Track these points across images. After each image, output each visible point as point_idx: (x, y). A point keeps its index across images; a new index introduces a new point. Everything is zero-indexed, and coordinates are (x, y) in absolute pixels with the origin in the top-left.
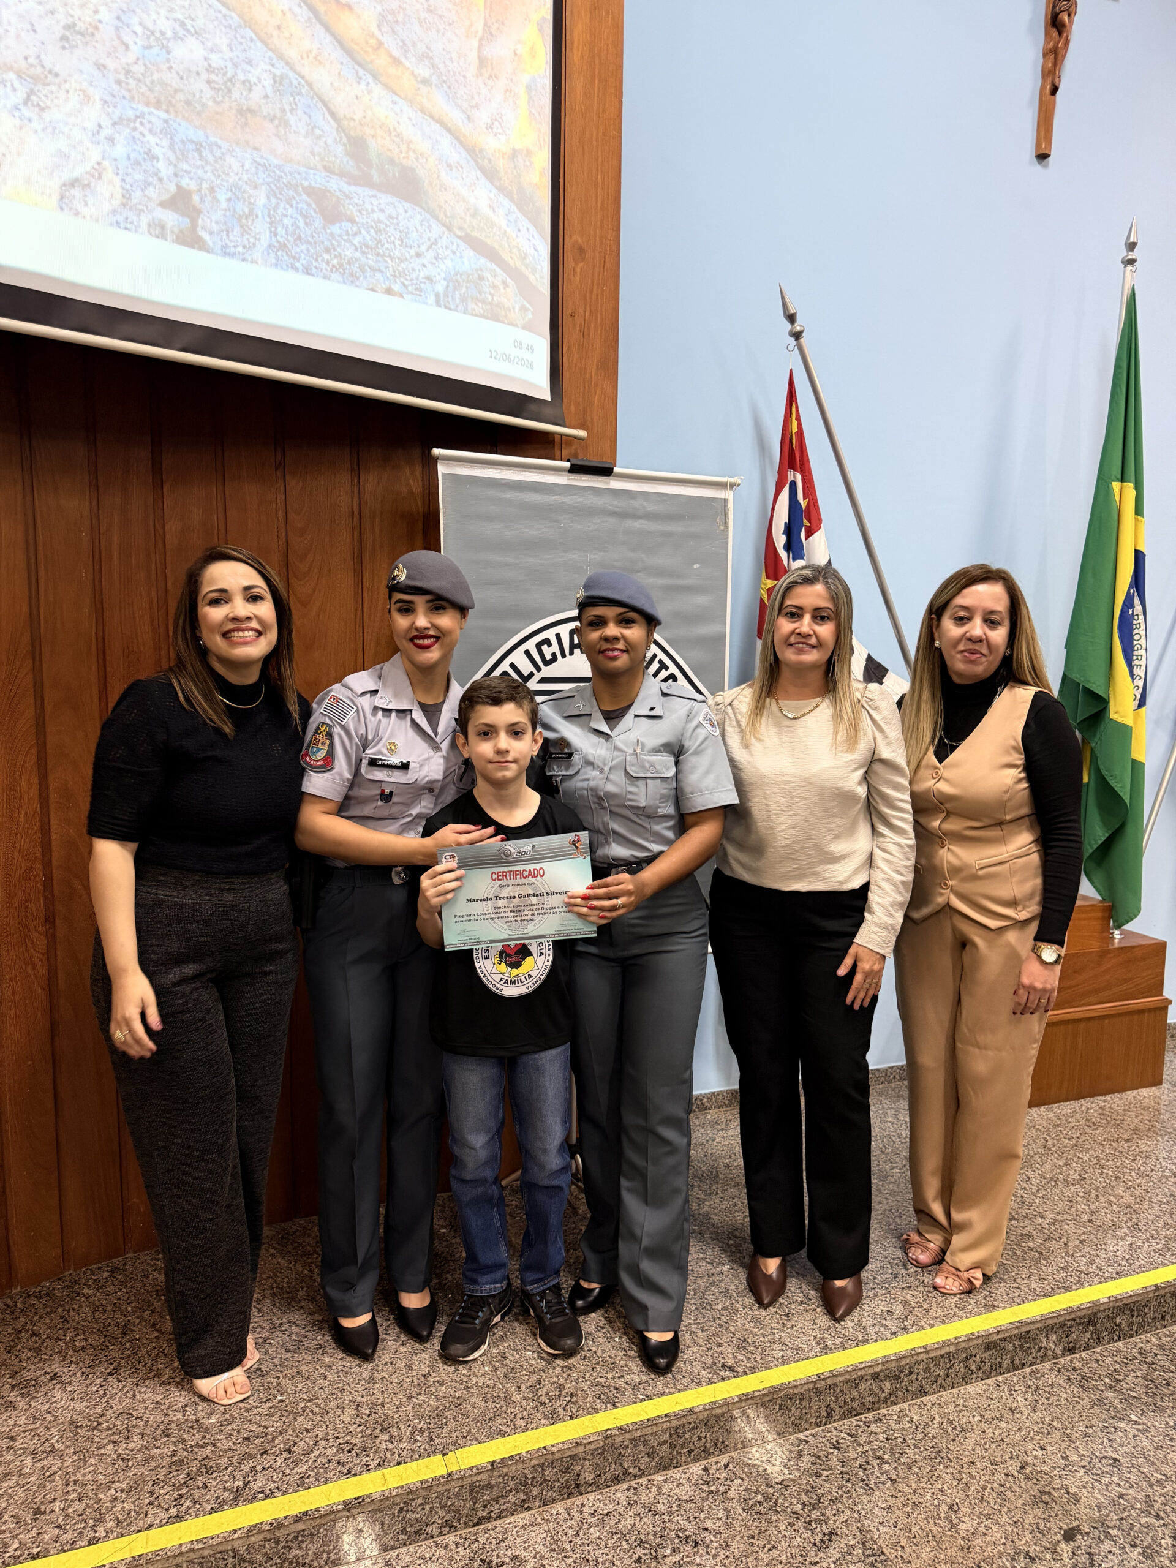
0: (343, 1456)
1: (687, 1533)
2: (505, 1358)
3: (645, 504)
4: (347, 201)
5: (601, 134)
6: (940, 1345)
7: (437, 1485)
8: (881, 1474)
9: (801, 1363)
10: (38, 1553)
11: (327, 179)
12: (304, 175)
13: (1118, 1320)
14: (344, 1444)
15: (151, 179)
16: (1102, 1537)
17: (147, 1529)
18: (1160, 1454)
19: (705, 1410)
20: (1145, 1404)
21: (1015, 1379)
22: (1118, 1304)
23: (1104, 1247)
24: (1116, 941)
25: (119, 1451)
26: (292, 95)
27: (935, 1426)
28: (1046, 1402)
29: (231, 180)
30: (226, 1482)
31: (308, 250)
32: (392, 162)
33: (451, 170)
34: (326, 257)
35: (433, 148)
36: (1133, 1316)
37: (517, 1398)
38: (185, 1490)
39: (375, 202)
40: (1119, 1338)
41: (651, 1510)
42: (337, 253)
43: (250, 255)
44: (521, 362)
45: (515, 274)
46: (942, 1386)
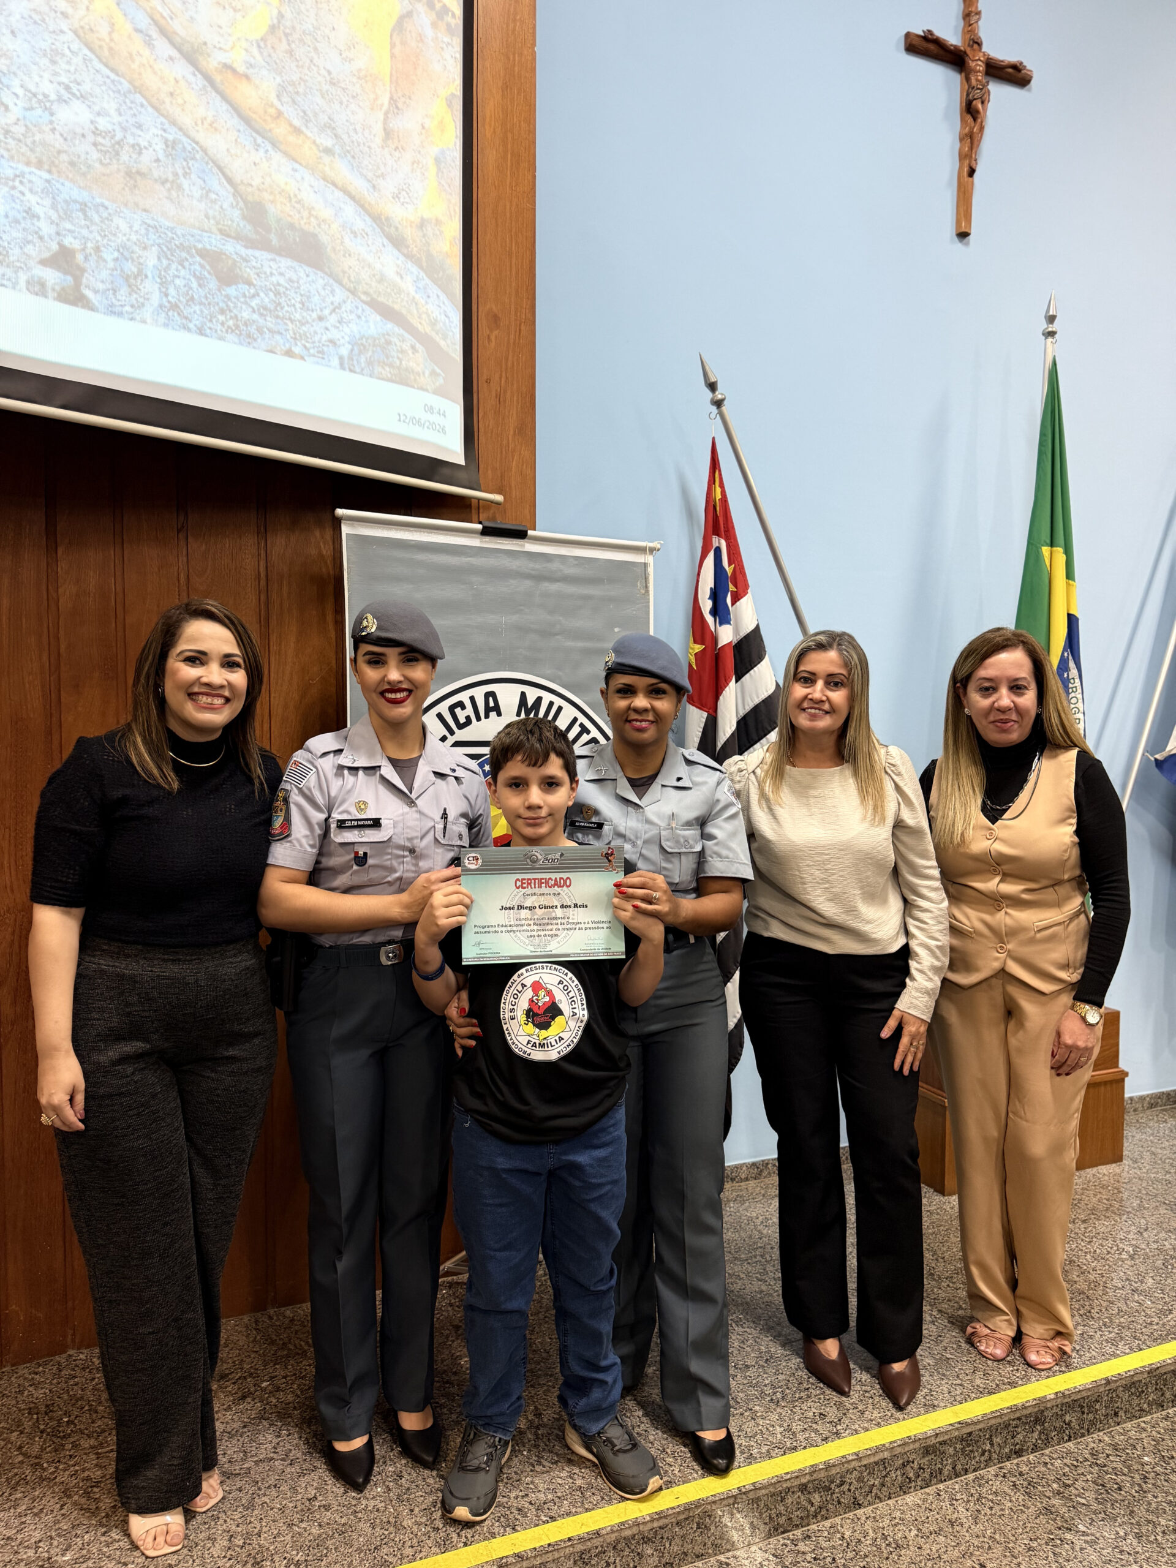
2: (401, 1477)
3: (562, 567)
4: (244, 264)
5: (514, 206)
6: (874, 1452)
11: (223, 241)
12: (198, 237)
13: (1067, 1418)
15: (30, 238)
19: (612, 1531)
20: (1094, 1512)
21: (957, 1487)
22: (1066, 1400)
26: (185, 160)
27: (868, 1542)
28: (989, 1512)
29: (119, 241)
31: (202, 311)
32: (292, 226)
33: (356, 237)
34: (221, 318)
35: (336, 215)
36: (1083, 1413)
37: (407, 1522)
39: (274, 266)
40: (1070, 1437)
42: (232, 314)
43: (139, 314)
44: (432, 426)
45: (424, 339)
46: (877, 1497)
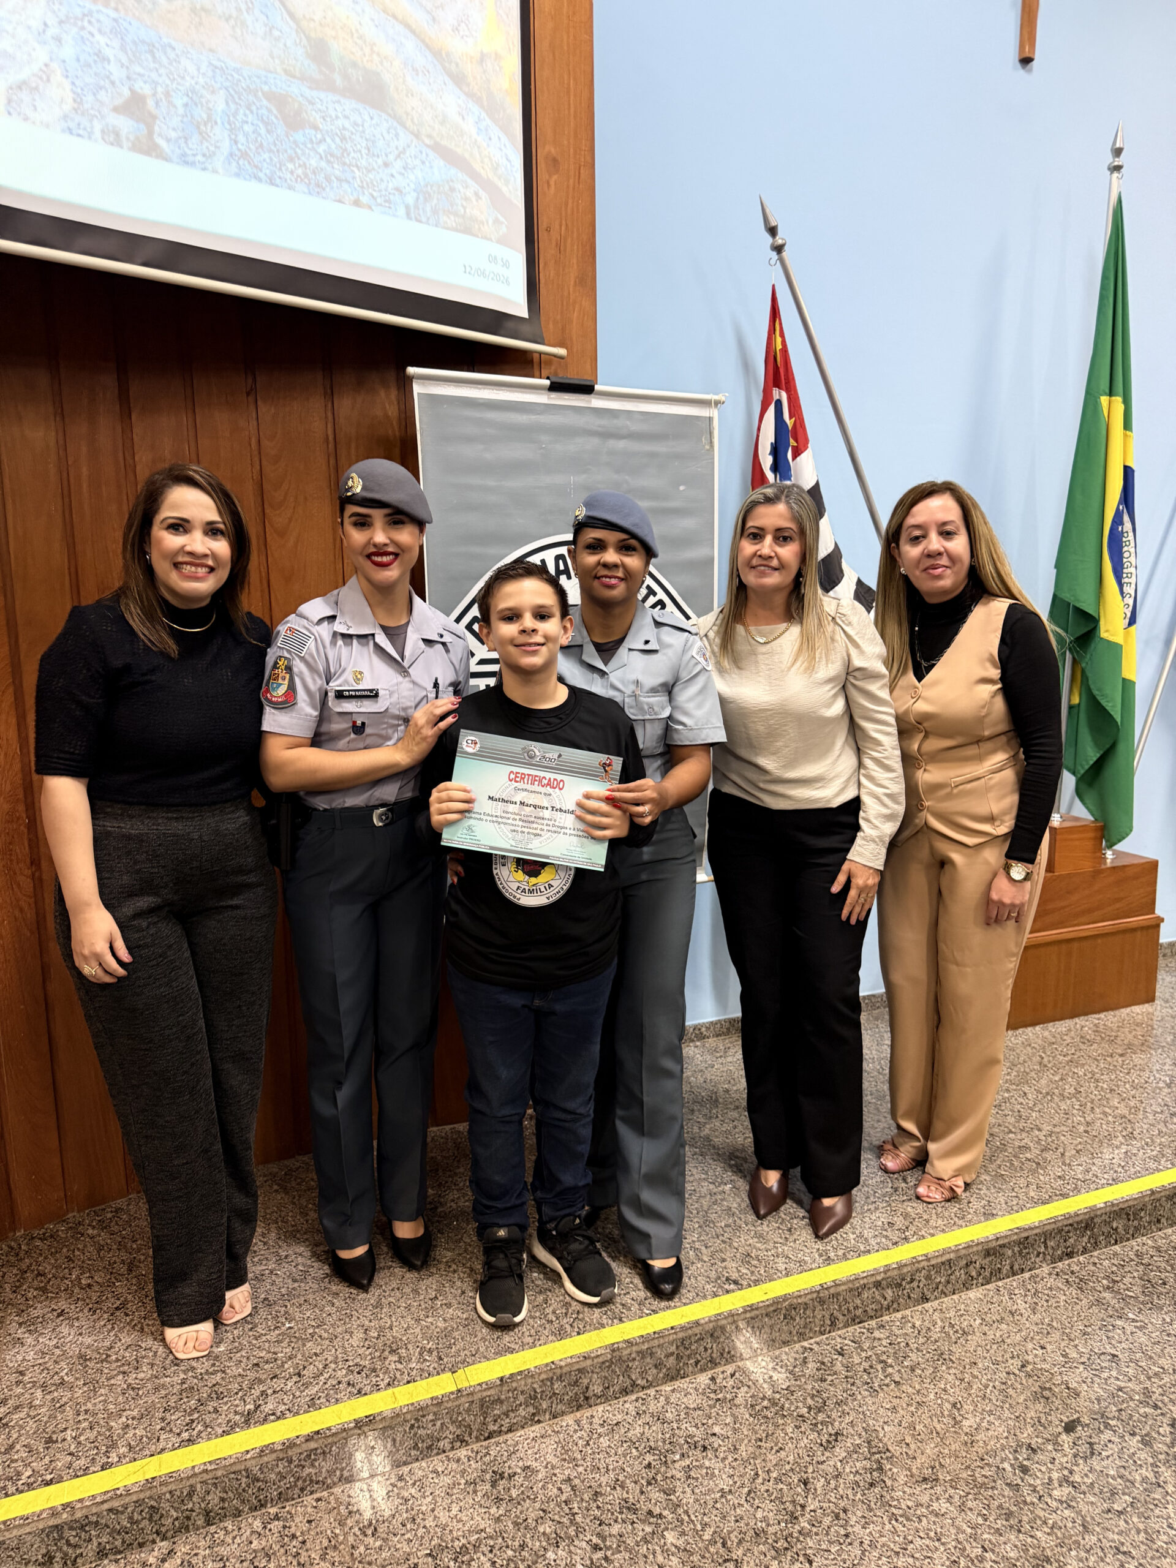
0: (356, 1378)
1: (696, 1439)
3: (628, 423)
4: (310, 107)
5: (571, 38)
6: (941, 1253)
7: (447, 1402)
8: (885, 1377)
9: (804, 1274)
10: (51, 1480)
11: (288, 83)
12: (263, 79)
13: (1115, 1225)
14: (353, 1366)
15: (102, 83)
16: (1102, 1428)
17: (159, 1453)
18: (1158, 1349)
19: (710, 1321)
20: (1142, 1303)
21: (1014, 1284)
22: (1114, 1209)
23: (1099, 1155)
24: (1108, 861)
25: (129, 1381)
27: (937, 1330)
28: (1045, 1304)
29: (188, 84)
30: (237, 1406)
31: (271, 159)
32: (354, 65)
33: (417, 75)
34: (290, 166)
35: (397, 51)
36: (1129, 1220)
38: (196, 1416)
39: (339, 108)
40: (1116, 1241)
41: (659, 1418)
42: (301, 162)
43: (210, 164)
44: (497, 277)
45: (487, 185)
46: (943, 1292)
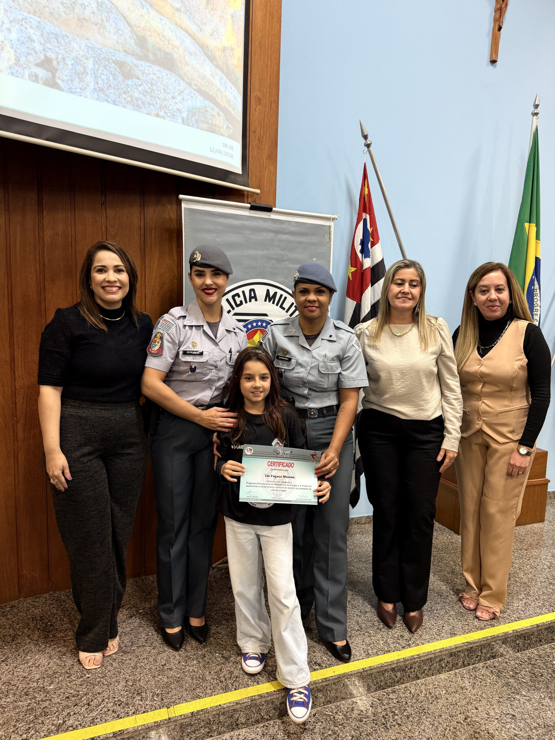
0: (117, 708)
2: (205, 657)
3: (288, 227)
4: (136, 68)
5: (270, 41)
6: (426, 654)
7: (163, 724)
8: (394, 721)
11: (125, 56)
12: (113, 54)
13: (518, 642)
14: (117, 701)
15: (30, 52)
18: (536, 713)
20: (530, 686)
21: (464, 671)
22: (518, 634)
23: (512, 604)
26: (107, 13)
27: (423, 695)
28: (480, 684)
29: (74, 55)
30: (54, 720)
31: (115, 92)
32: (160, 49)
33: (191, 55)
34: (124, 96)
35: (181, 44)
36: (525, 640)
37: (208, 678)
38: (32, 725)
39: (151, 69)
40: (518, 651)
42: (130, 94)
43: (84, 93)
44: (227, 154)
45: (224, 110)
46: (427, 675)
